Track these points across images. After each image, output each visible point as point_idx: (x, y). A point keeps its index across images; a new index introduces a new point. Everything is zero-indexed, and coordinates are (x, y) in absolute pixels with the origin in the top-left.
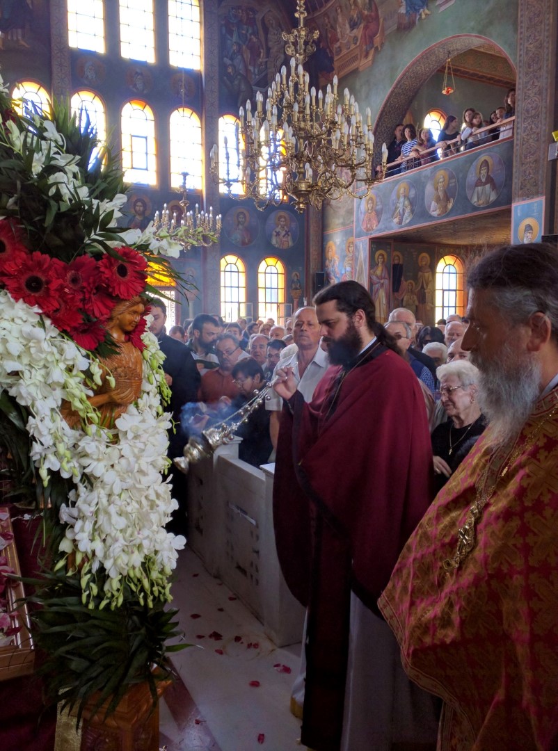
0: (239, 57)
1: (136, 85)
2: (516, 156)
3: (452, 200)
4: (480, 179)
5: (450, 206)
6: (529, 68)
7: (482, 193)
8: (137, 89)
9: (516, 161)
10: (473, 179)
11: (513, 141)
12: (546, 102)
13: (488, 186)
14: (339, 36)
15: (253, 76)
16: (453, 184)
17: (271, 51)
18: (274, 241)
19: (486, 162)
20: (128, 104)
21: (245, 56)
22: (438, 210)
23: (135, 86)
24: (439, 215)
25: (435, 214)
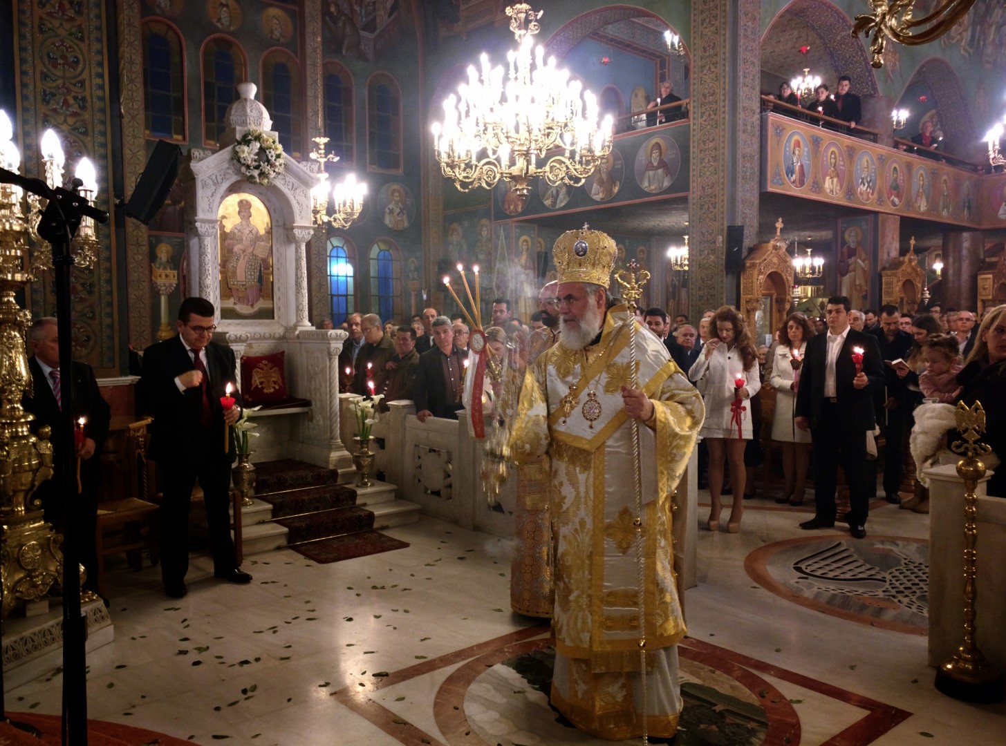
1: (220, 18)
2: (694, 142)
3: (618, 183)
4: (651, 162)
5: (616, 190)
6: (705, 52)
7: (654, 178)
9: (694, 147)
10: (643, 162)
11: (689, 126)
12: (724, 89)
13: (660, 171)
15: (360, 18)
16: (619, 166)
18: (388, 221)
19: (658, 145)
22: (601, 194)
24: (602, 199)
25: (597, 198)
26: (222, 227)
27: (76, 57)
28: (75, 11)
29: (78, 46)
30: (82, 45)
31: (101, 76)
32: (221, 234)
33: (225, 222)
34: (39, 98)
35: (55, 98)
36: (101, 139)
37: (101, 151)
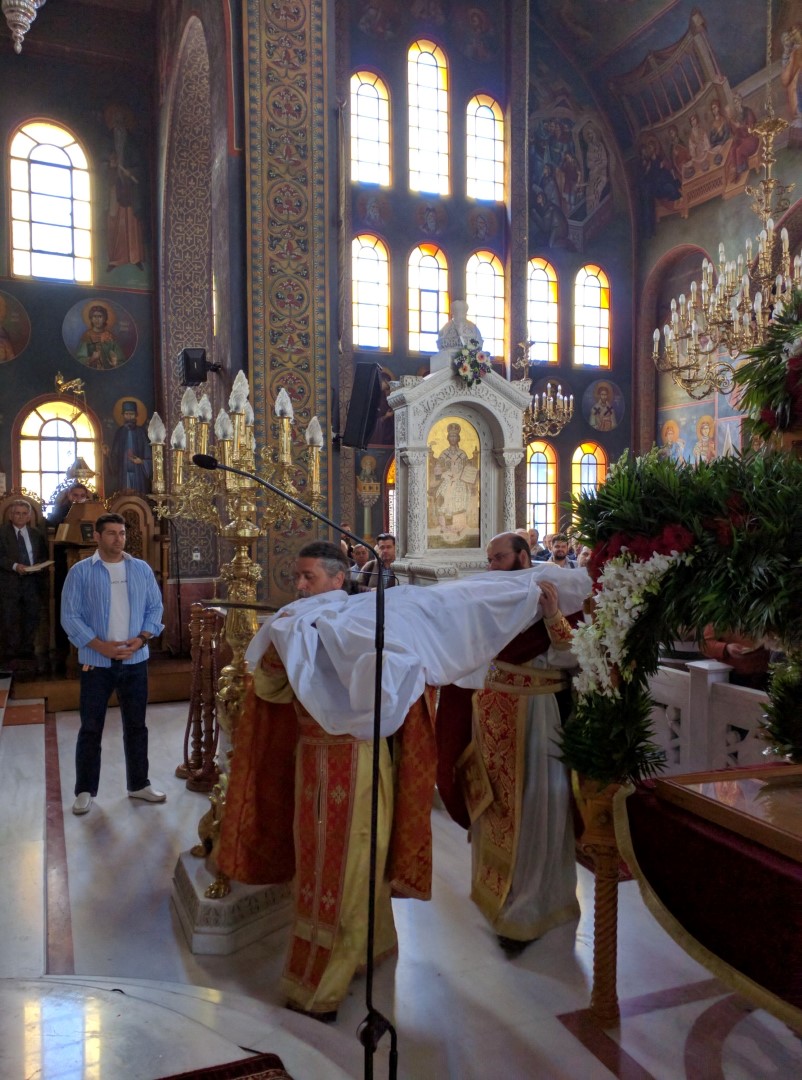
0: (552, 182)
1: (426, 224)
8: (428, 230)
14: (692, 153)
15: (569, 206)
17: (591, 173)
18: (593, 422)
20: (417, 249)
21: (559, 181)
23: (425, 226)
26: (432, 453)
27: (301, 295)
28: (302, 250)
29: (302, 283)
30: (306, 282)
31: (323, 311)
32: (430, 461)
33: (434, 448)
34: (268, 338)
35: (282, 337)
36: (321, 374)
37: (321, 386)
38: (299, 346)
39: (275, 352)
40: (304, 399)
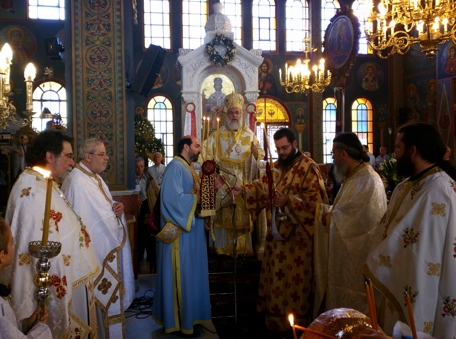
26: (204, 95)
32: (203, 100)
33: (205, 93)
34: (84, 27)
35: (92, 26)
36: (118, 47)
37: (119, 54)
38: (104, 31)
39: (89, 35)
40: (107, 63)
